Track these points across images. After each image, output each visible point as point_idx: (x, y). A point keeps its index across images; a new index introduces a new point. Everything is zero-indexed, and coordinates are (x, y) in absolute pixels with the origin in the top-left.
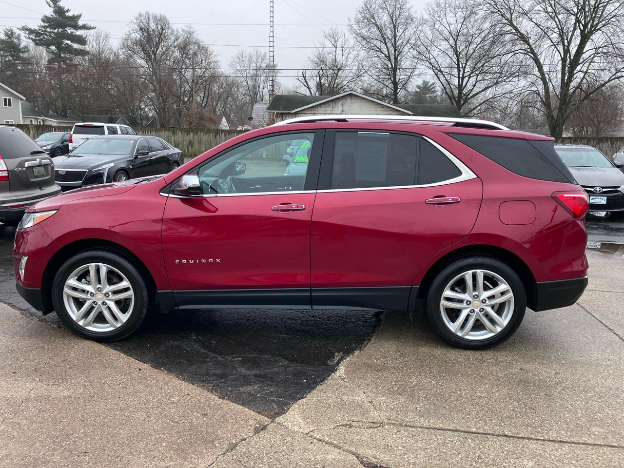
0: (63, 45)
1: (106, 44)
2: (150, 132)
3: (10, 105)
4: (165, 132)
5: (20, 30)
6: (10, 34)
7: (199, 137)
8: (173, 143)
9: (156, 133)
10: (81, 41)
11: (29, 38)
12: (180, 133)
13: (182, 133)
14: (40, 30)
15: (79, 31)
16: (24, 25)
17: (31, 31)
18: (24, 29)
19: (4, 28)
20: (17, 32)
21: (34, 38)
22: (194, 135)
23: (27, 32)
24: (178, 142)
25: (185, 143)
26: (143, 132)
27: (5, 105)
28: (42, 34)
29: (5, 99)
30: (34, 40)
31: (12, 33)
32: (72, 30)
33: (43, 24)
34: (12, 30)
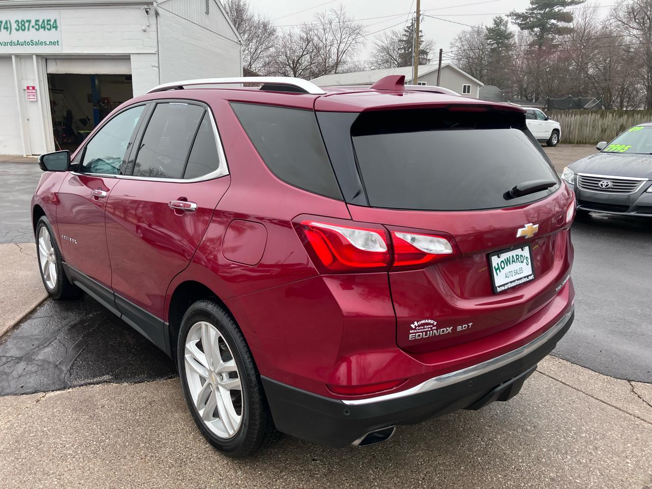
0: (549, 26)
1: (594, 17)
2: (573, 116)
3: (468, 92)
4: (592, 114)
5: (508, 16)
6: (499, 22)
7: (634, 120)
8: (600, 127)
9: (580, 116)
10: (568, 18)
11: (515, 23)
12: (611, 115)
13: (613, 116)
14: (527, 13)
15: (567, 7)
16: (512, 10)
17: (518, 16)
18: (512, 14)
19: (494, 17)
20: (505, 18)
21: (520, 22)
22: (628, 117)
23: (515, 17)
24: (606, 127)
25: (615, 128)
26: (566, 116)
27: (464, 92)
28: (529, 17)
29: (465, 86)
30: (519, 25)
31: (501, 20)
32: (560, 8)
33: (531, 6)
34: (501, 18)
